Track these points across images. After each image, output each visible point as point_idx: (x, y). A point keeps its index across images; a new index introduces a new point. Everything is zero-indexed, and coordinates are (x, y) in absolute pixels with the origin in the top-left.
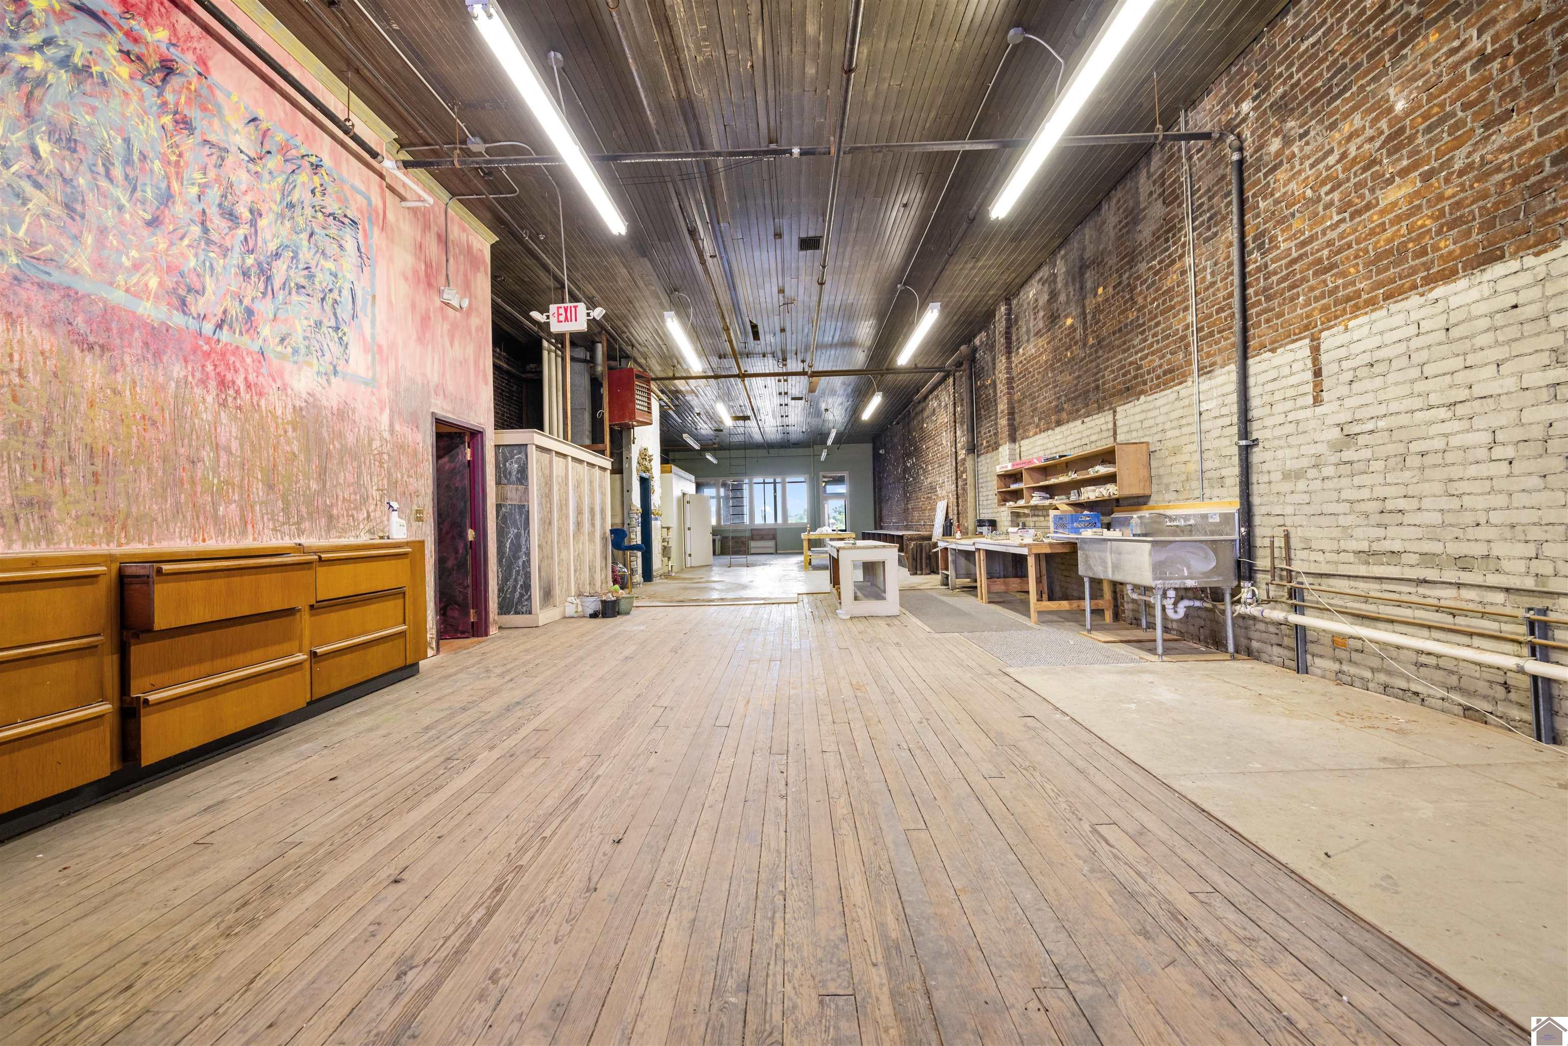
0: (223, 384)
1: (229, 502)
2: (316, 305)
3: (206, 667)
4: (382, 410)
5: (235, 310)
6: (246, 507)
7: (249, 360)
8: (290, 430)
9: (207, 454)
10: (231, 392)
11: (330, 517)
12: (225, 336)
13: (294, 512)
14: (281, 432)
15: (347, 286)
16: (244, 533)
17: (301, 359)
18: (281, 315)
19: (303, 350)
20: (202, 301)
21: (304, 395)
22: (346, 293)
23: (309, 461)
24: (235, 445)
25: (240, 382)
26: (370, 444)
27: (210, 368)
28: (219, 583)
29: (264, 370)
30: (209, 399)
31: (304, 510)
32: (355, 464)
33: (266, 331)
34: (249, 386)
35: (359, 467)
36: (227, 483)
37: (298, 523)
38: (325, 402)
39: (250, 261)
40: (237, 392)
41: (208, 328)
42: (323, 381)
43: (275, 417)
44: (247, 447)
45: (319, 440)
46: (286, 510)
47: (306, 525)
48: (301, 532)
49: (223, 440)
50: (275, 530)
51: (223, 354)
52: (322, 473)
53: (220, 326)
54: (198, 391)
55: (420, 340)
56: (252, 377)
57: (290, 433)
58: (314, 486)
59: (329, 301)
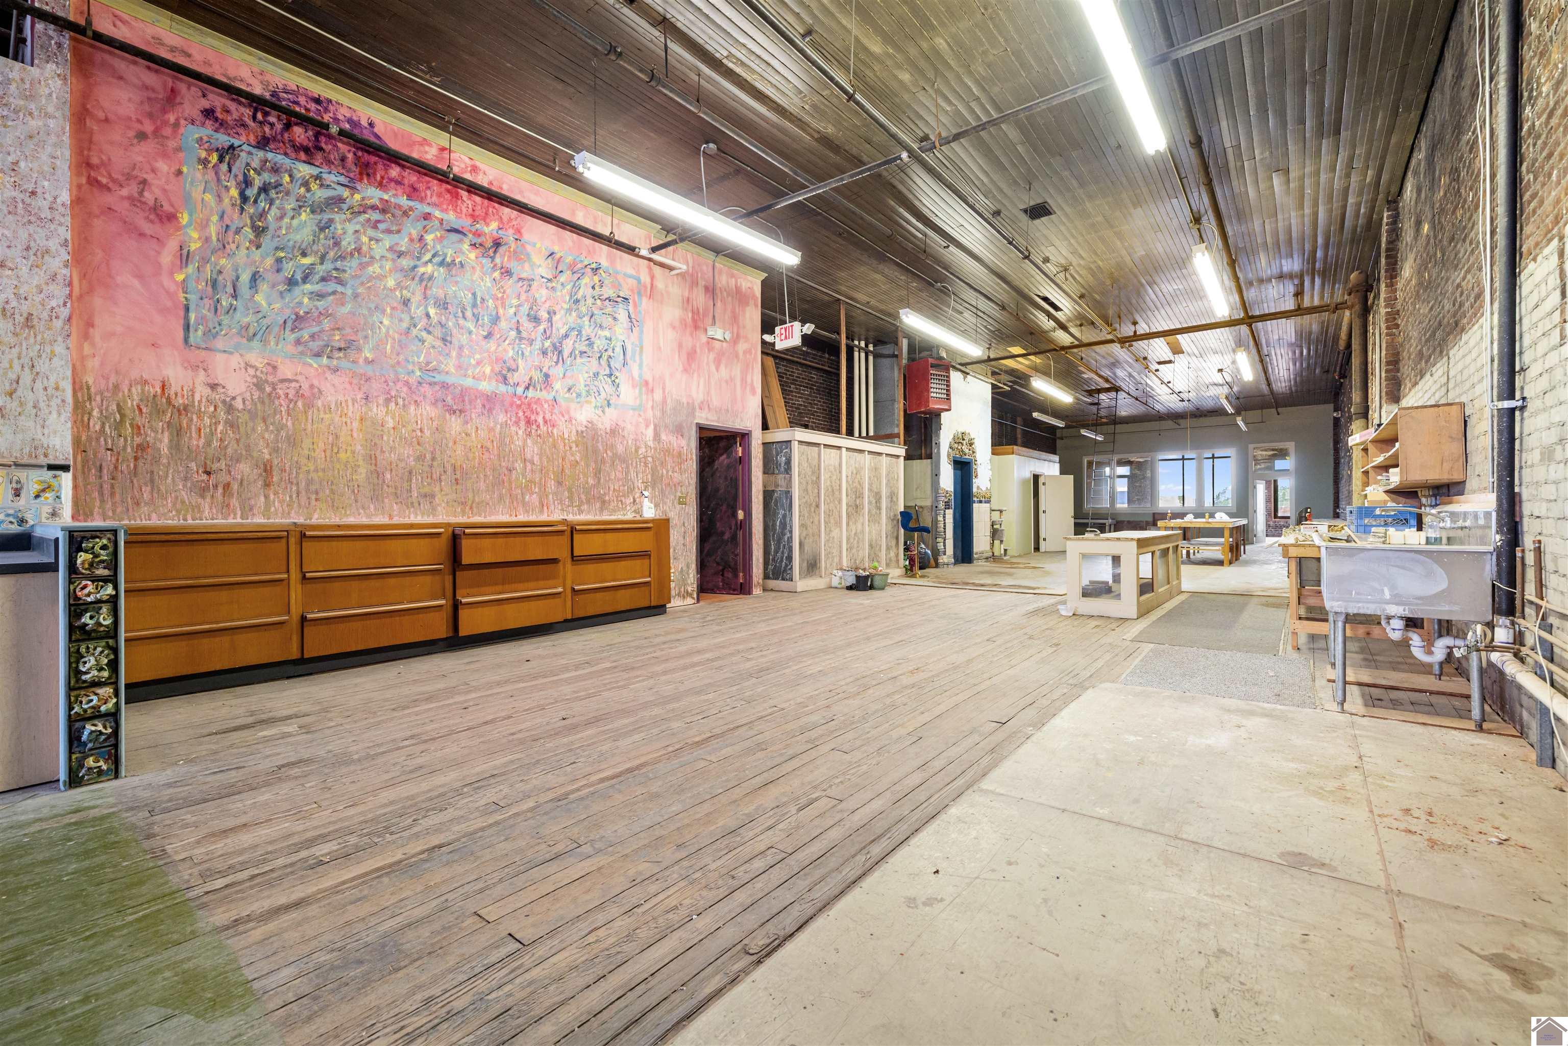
0: (528, 422)
1: (532, 494)
2: (594, 362)
3: (499, 588)
4: (647, 426)
5: (537, 376)
6: (543, 495)
7: (546, 406)
8: (574, 445)
9: (519, 465)
10: (534, 427)
11: (604, 502)
12: (531, 393)
13: (576, 498)
14: (567, 448)
15: (619, 344)
16: (542, 511)
17: (583, 399)
18: (569, 374)
19: (584, 393)
20: (516, 374)
21: (585, 423)
22: (619, 350)
23: (587, 465)
24: (536, 459)
25: (540, 420)
26: (637, 451)
27: (521, 414)
28: (500, 541)
29: (556, 411)
30: (520, 432)
31: (583, 497)
32: (624, 466)
33: (557, 386)
34: (545, 422)
35: (627, 467)
36: (531, 481)
37: (579, 506)
38: (600, 426)
39: (547, 344)
40: (538, 426)
41: (520, 390)
42: (599, 412)
43: (563, 439)
44: (545, 460)
45: (595, 451)
46: (571, 498)
47: (585, 507)
48: (581, 512)
49: (528, 456)
50: (562, 510)
51: (529, 405)
52: (597, 473)
53: (527, 388)
54: (514, 429)
55: (685, 370)
56: (548, 416)
57: (574, 448)
58: (591, 481)
59: (605, 357)
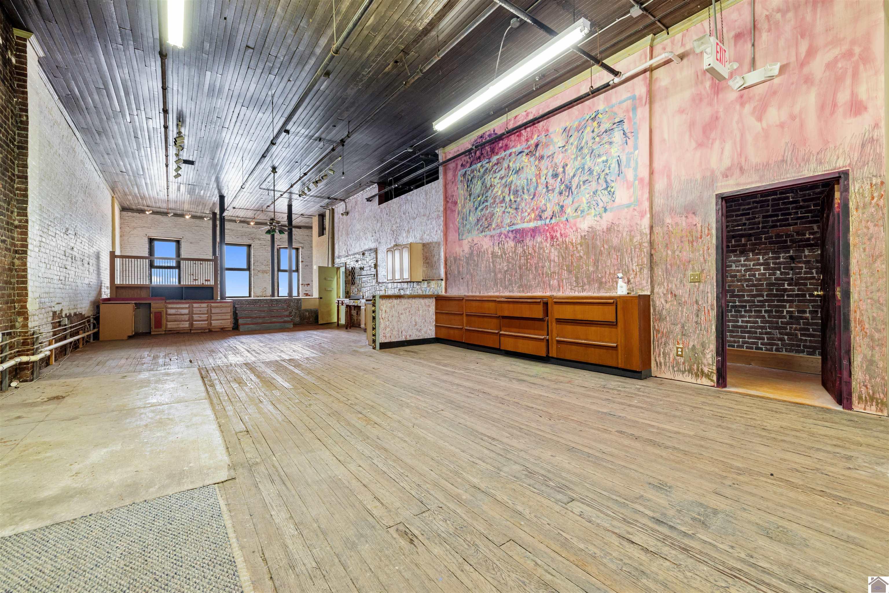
0: (552, 238)
1: (555, 279)
2: (594, 184)
4: (642, 217)
5: (557, 209)
6: (559, 282)
7: (562, 225)
8: (579, 246)
9: (547, 264)
10: (555, 240)
11: (601, 283)
12: (553, 221)
13: (581, 281)
14: (575, 249)
15: (615, 160)
16: (559, 290)
17: (585, 213)
18: (576, 200)
19: (586, 209)
20: (546, 213)
21: (587, 229)
22: (614, 165)
23: (588, 258)
24: (556, 259)
25: (558, 235)
26: (631, 240)
27: (548, 234)
29: (568, 227)
30: (548, 245)
31: (585, 280)
32: (619, 254)
33: (569, 210)
34: (561, 235)
35: (622, 255)
36: (553, 273)
37: (583, 286)
38: (598, 228)
39: (563, 187)
40: (557, 239)
41: (548, 221)
42: (598, 218)
43: (572, 244)
44: (561, 259)
45: (594, 247)
46: (577, 281)
47: (587, 287)
48: (583, 290)
49: (552, 258)
50: (571, 289)
51: (553, 228)
52: (596, 263)
53: (551, 218)
54: (544, 244)
56: (563, 232)
57: (579, 248)
58: (591, 269)
59: (602, 177)
